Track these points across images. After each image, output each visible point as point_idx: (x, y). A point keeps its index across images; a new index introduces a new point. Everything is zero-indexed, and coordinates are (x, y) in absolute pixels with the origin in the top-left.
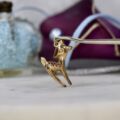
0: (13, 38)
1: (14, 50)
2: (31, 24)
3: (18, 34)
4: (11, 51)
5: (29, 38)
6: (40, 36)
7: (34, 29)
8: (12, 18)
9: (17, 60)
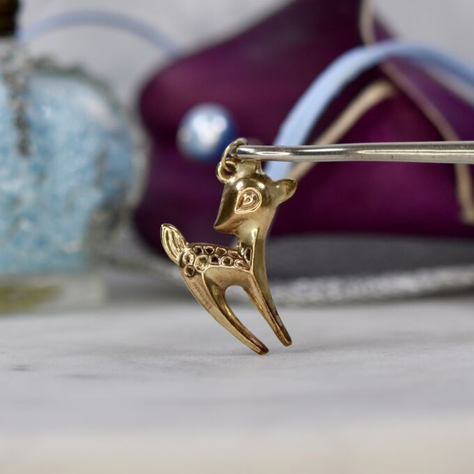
0: (23, 148)
1: (29, 197)
2: (101, 86)
3: (44, 130)
4: (14, 201)
5: (91, 145)
6: (137, 135)
7: (115, 106)
8: (18, 62)
9: (42, 242)
